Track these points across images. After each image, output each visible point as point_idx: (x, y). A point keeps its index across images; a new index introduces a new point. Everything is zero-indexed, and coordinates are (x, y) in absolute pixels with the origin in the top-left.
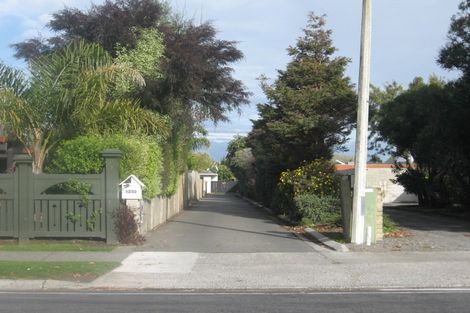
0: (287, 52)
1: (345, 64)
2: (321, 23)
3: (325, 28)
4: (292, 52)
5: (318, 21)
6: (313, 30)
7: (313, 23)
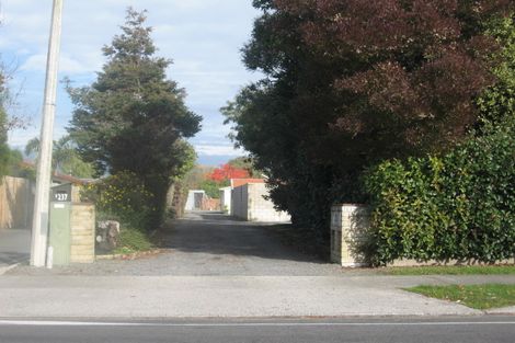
0: (102, 52)
1: (165, 65)
2: (141, 20)
3: (144, 26)
4: (108, 52)
5: (136, 18)
6: (132, 27)
7: (132, 20)
